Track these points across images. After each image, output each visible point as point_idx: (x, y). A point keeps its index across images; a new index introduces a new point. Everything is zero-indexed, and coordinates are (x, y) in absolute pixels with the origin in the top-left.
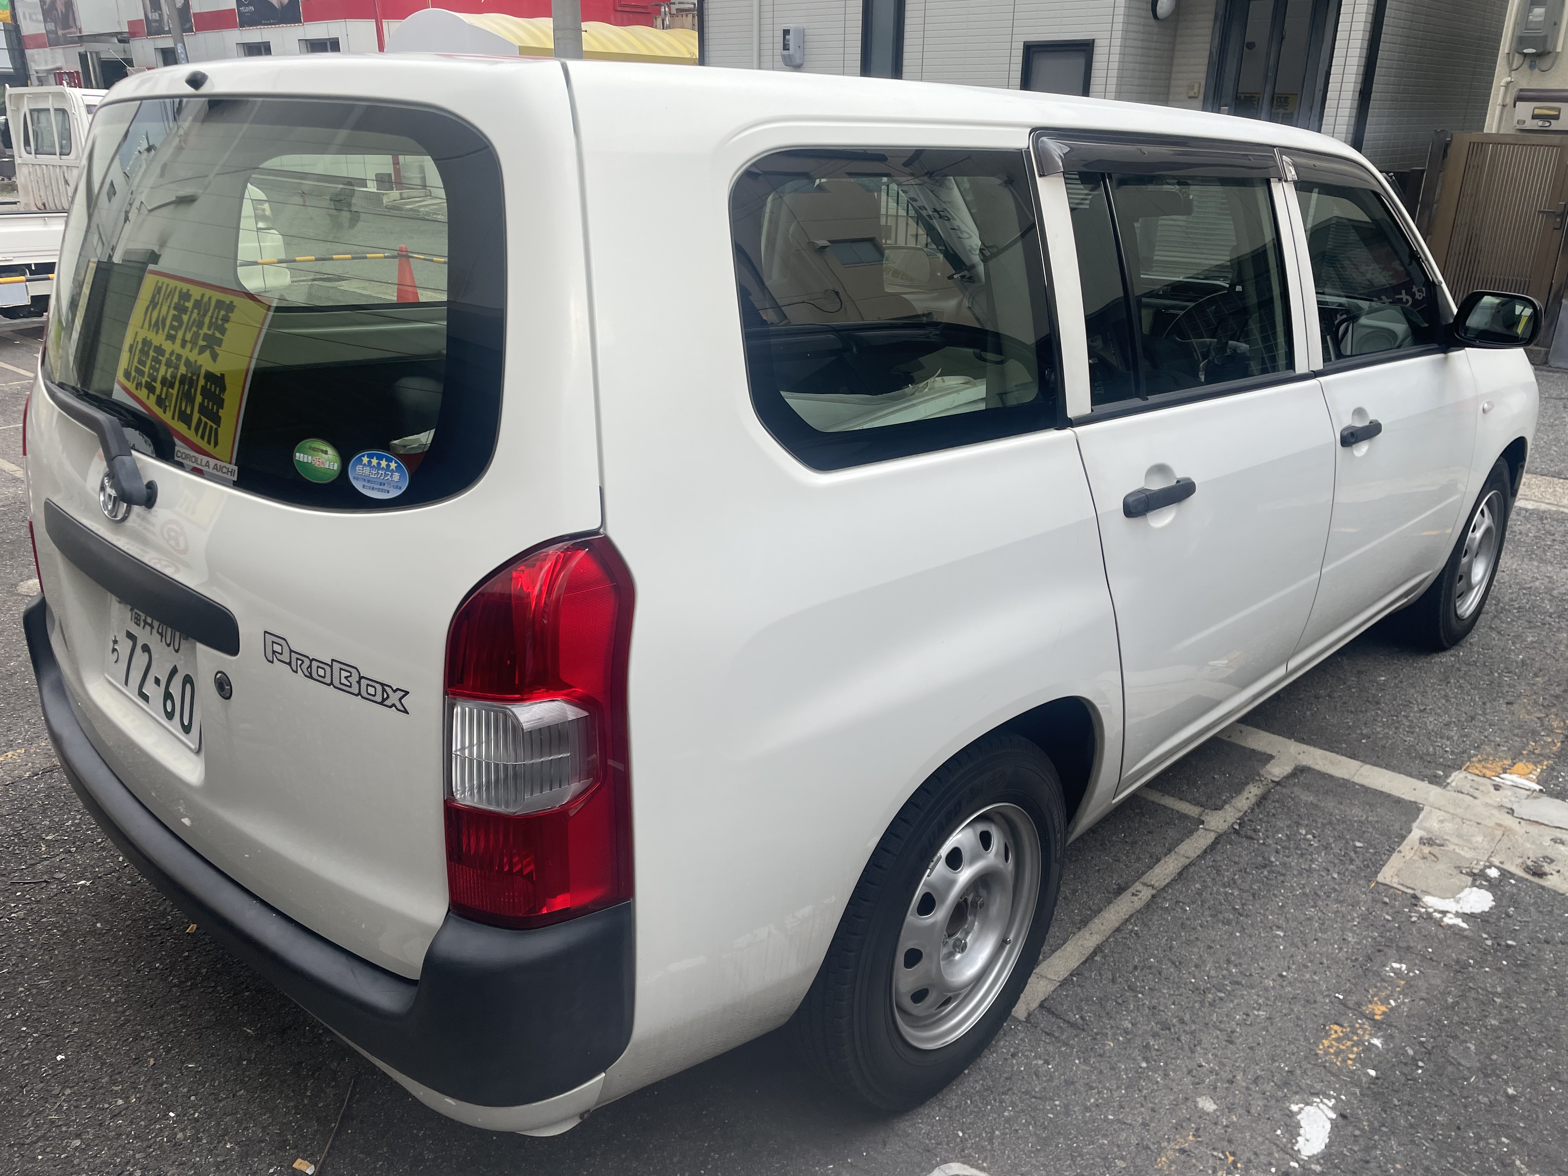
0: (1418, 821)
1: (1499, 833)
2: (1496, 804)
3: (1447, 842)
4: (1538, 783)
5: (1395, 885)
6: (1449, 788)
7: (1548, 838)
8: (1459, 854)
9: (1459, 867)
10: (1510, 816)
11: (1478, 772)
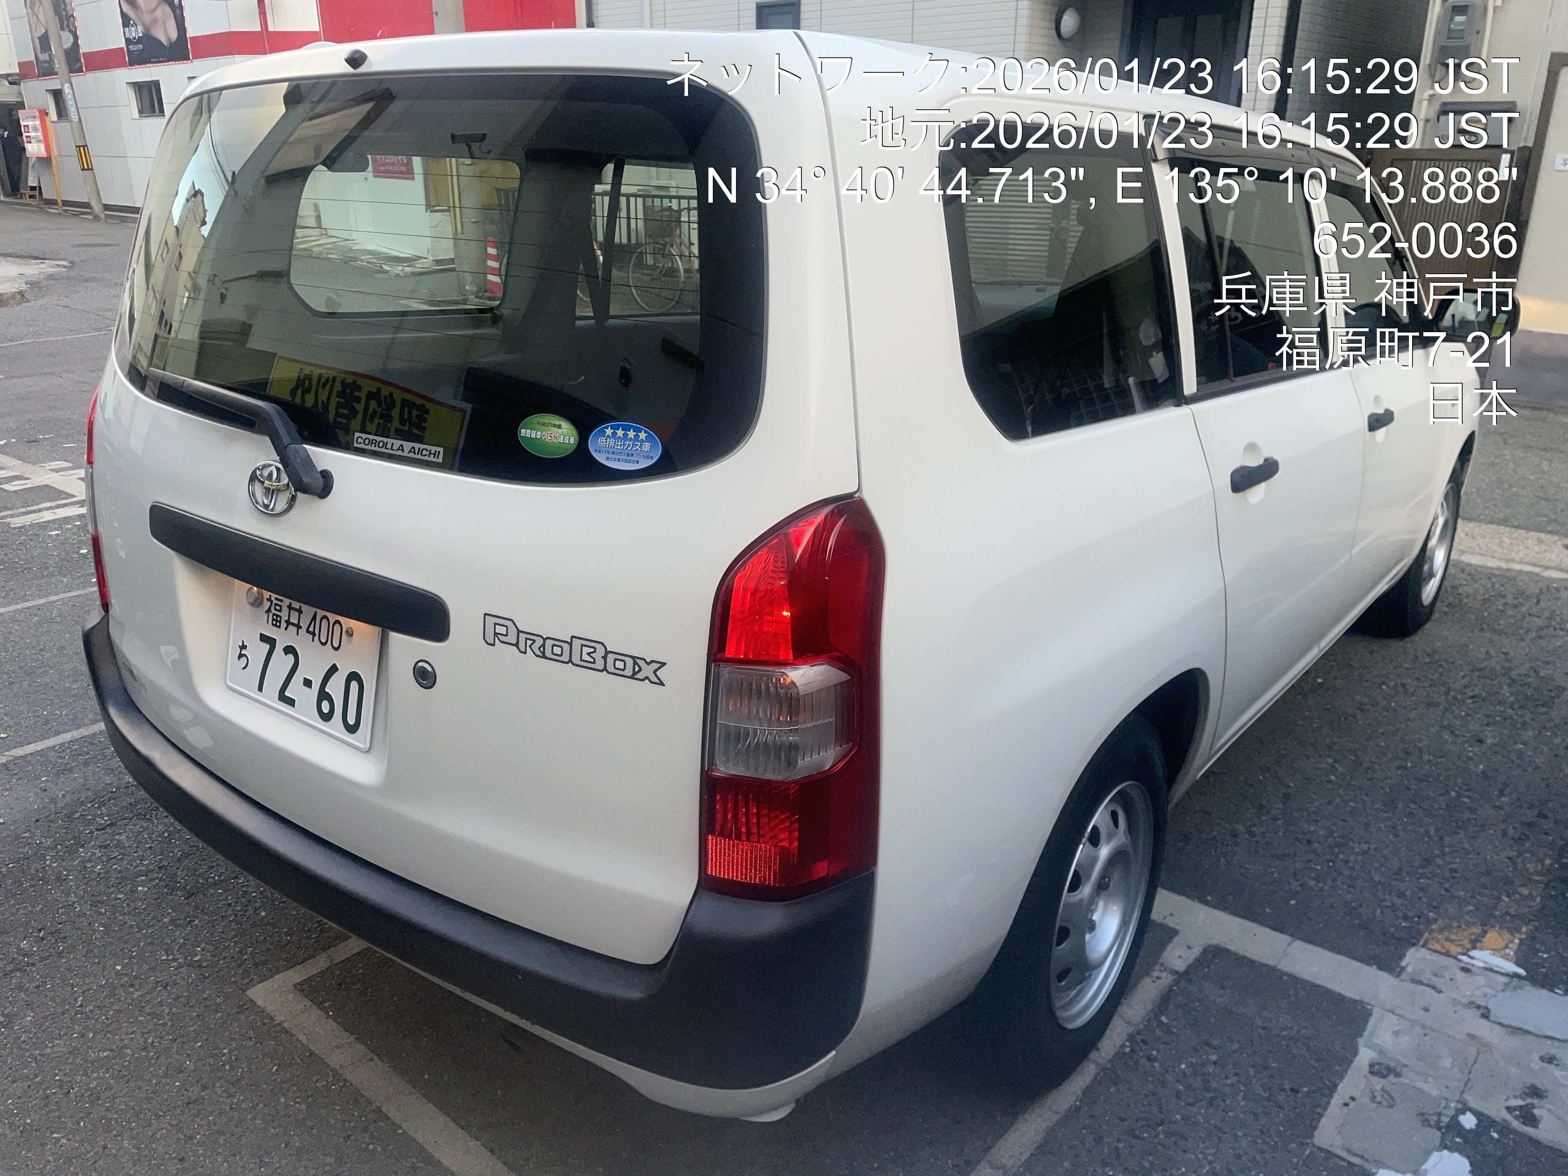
0: (1366, 1033)
1: (1472, 1050)
2: (1465, 1001)
3: (1405, 1069)
4: (1518, 964)
5: (1338, 1152)
6: (1404, 976)
7: (1536, 1057)
8: (1421, 1091)
9: (1422, 1114)
10: (1485, 1021)
11: (1439, 948)
